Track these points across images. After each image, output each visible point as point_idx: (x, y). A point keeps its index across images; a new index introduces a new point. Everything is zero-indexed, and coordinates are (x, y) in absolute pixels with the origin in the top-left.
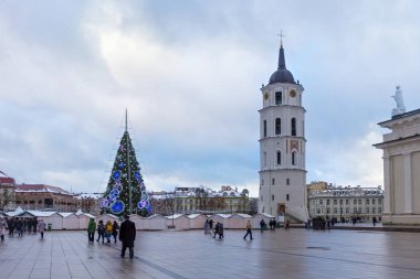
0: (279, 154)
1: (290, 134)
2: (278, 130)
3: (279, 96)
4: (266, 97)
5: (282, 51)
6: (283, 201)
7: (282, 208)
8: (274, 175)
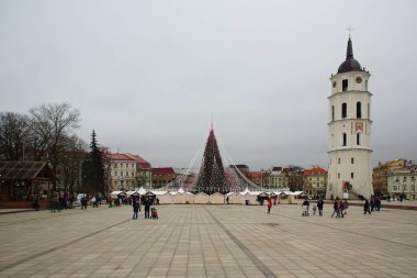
0: (345, 135)
1: (355, 116)
2: (344, 113)
3: (345, 83)
4: (334, 85)
5: (350, 43)
6: (348, 179)
7: (347, 186)
8: (340, 155)
